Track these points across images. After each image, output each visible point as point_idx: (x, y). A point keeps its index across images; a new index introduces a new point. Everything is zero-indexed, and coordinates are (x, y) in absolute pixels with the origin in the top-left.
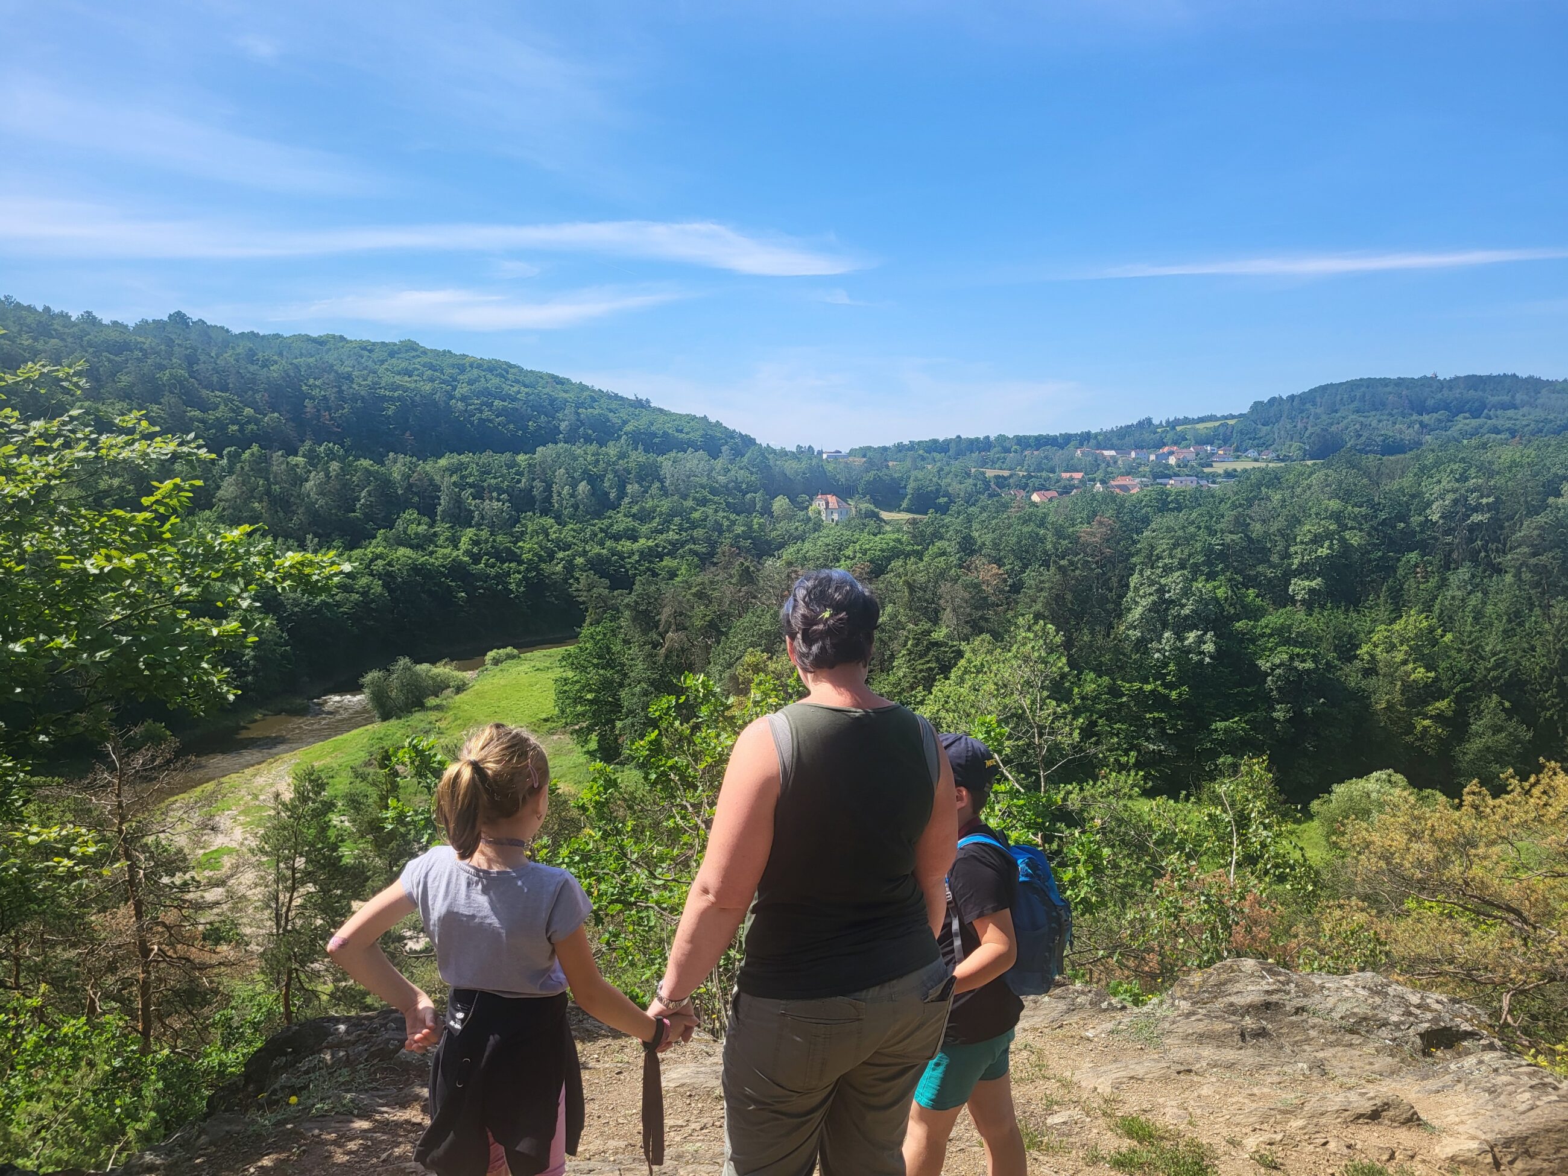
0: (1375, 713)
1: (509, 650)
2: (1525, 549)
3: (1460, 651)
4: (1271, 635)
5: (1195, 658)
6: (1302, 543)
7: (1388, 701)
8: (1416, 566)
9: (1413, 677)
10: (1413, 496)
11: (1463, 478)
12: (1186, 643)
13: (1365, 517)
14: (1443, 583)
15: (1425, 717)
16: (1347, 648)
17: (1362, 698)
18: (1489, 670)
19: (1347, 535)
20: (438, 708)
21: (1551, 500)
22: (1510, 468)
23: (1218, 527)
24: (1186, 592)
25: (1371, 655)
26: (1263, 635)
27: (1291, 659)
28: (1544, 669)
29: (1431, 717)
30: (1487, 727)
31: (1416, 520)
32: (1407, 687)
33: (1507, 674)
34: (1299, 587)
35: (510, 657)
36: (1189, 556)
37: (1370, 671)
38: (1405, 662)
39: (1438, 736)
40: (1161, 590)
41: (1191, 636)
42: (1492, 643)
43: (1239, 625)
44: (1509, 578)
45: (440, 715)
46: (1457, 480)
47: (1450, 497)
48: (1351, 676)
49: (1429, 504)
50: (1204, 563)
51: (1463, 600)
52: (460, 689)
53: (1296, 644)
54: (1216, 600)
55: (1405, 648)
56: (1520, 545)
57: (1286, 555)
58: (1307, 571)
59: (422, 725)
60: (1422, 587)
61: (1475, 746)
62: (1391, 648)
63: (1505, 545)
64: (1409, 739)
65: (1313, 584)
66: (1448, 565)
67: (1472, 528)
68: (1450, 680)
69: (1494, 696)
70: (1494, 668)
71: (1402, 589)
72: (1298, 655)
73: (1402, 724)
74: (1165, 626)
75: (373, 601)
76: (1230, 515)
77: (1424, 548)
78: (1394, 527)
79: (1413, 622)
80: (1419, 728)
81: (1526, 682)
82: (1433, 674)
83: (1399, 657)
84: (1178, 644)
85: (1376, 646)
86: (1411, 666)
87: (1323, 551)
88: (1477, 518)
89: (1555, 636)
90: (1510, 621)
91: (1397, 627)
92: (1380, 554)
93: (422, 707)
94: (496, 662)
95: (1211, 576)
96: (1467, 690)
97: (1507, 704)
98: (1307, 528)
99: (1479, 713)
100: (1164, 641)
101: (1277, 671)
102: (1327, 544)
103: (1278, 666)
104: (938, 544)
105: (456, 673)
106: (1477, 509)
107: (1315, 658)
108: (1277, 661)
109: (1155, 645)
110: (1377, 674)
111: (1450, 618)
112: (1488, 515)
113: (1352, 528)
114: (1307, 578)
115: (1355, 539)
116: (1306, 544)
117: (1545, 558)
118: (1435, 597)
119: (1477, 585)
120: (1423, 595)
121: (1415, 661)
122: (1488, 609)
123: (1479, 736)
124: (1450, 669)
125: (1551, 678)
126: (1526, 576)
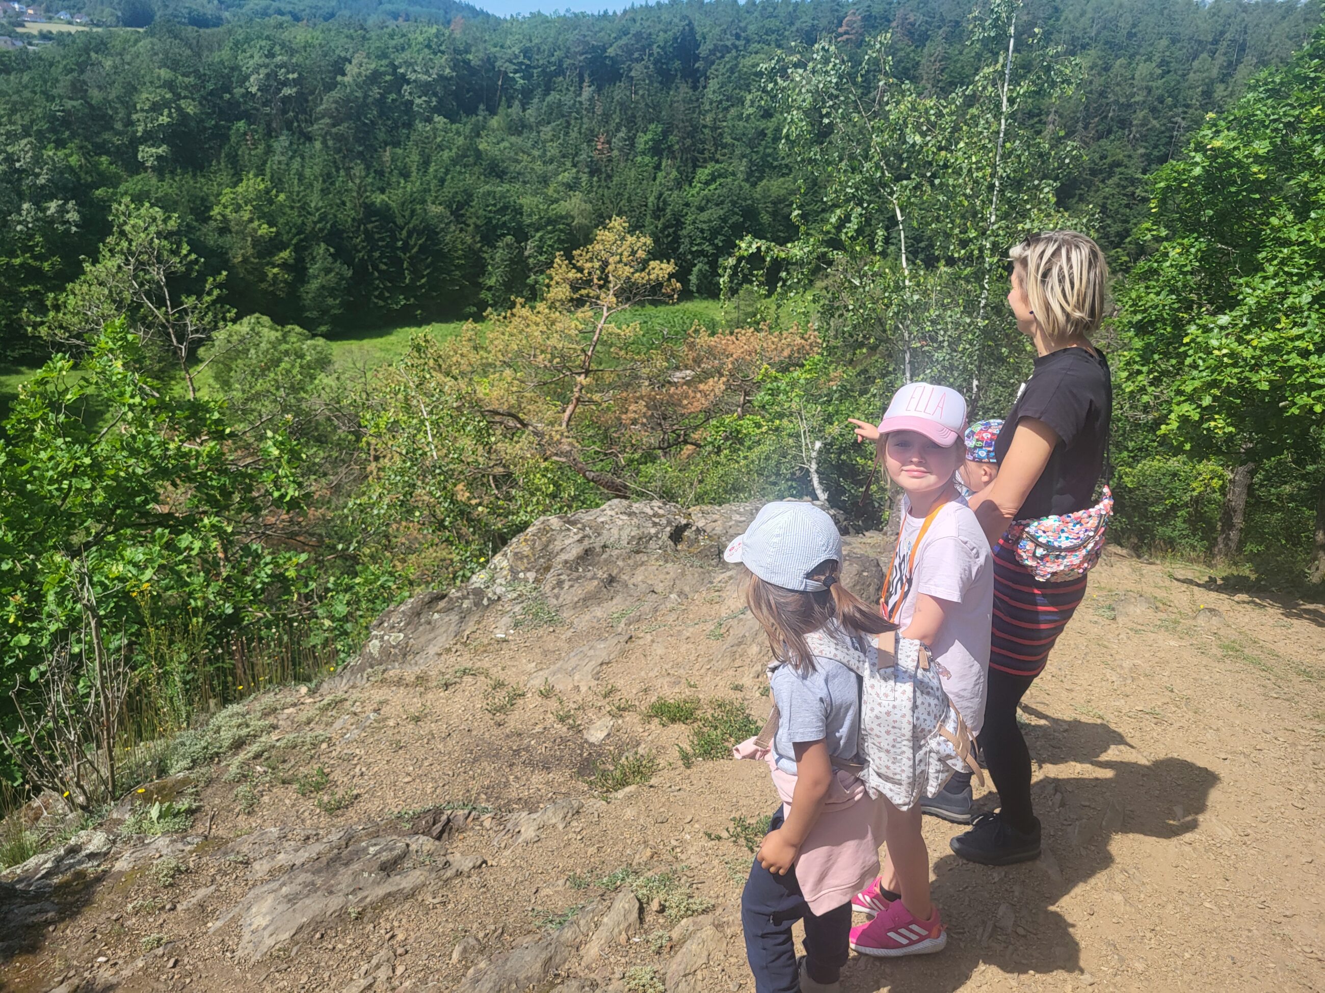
0: (236, 265)
2: (327, 120)
3: (292, 208)
5: (61, 228)
6: (142, 110)
7: (243, 255)
8: (245, 134)
9: (260, 232)
10: (232, 69)
11: (271, 55)
12: (49, 213)
13: (195, 87)
14: (269, 150)
15: (274, 267)
16: (201, 210)
17: (221, 254)
18: (315, 223)
19: (183, 103)
21: (339, 78)
22: (305, 47)
23: (55, 92)
24: (38, 160)
25: (223, 216)
28: (354, 219)
29: (278, 266)
30: (320, 270)
31: (239, 91)
32: (256, 242)
33: (328, 225)
34: (147, 154)
36: (32, 122)
37: (224, 230)
38: (251, 220)
39: (285, 281)
40: (10, 159)
41: (53, 206)
42: (315, 201)
43: (99, 192)
44: (318, 145)
46: (266, 56)
47: (263, 72)
48: (209, 235)
49: (247, 78)
50: (50, 130)
51: (287, 164)
54: (70, 168)
55: (249, 207)
56: (323, 117)
57: (129, 123)
58: (152, 138)
60: (253, 153)
61: (314, 285)
62: (238, 209)
63: (311, 116)
64: (263, 286)
65: (160, 151)
66: (270, 134)
67: (286, 100)
68: (288, 233)
69: (322, 244)
70: (320, 221)
71: (237, 155)
73: (256, 273)
74: (21, 197)
76: (66, 81)
77: (249, 117)
78: (221, 98)
79: (251, 185)
80: (270, 275)
81: (344, 231)
82: (274, 229)
83: (246, 216)
84: (40, 215)
85: (225, 207)
86: (256, 223)
87: (164, 119)
88: (287, 91)
89: (358, 193)
90: (324, 181)
91: (240, 189)
92: (213, 122)
95: (60, 144)
96: (302, 240)
97: (332, 250)
98: (144, 96)
99: (313, 258)
100: (24, 213)
102: (166, 112)
106: (285, 83)
109: (14, 217)
111: (280, 180)
112: (294, 90)
113: (185, 97)
114: (153, 146)
115: (190, 108)
116: (147, 111)
117: (342, 128)
118: (265, 162)
119: (295, 152)
120: (255, 160)
121: (259, 219)
122: (307, 172)
123: (316, 277)
124: (287, 224)
125: (359, 227)
126: (330, 143)
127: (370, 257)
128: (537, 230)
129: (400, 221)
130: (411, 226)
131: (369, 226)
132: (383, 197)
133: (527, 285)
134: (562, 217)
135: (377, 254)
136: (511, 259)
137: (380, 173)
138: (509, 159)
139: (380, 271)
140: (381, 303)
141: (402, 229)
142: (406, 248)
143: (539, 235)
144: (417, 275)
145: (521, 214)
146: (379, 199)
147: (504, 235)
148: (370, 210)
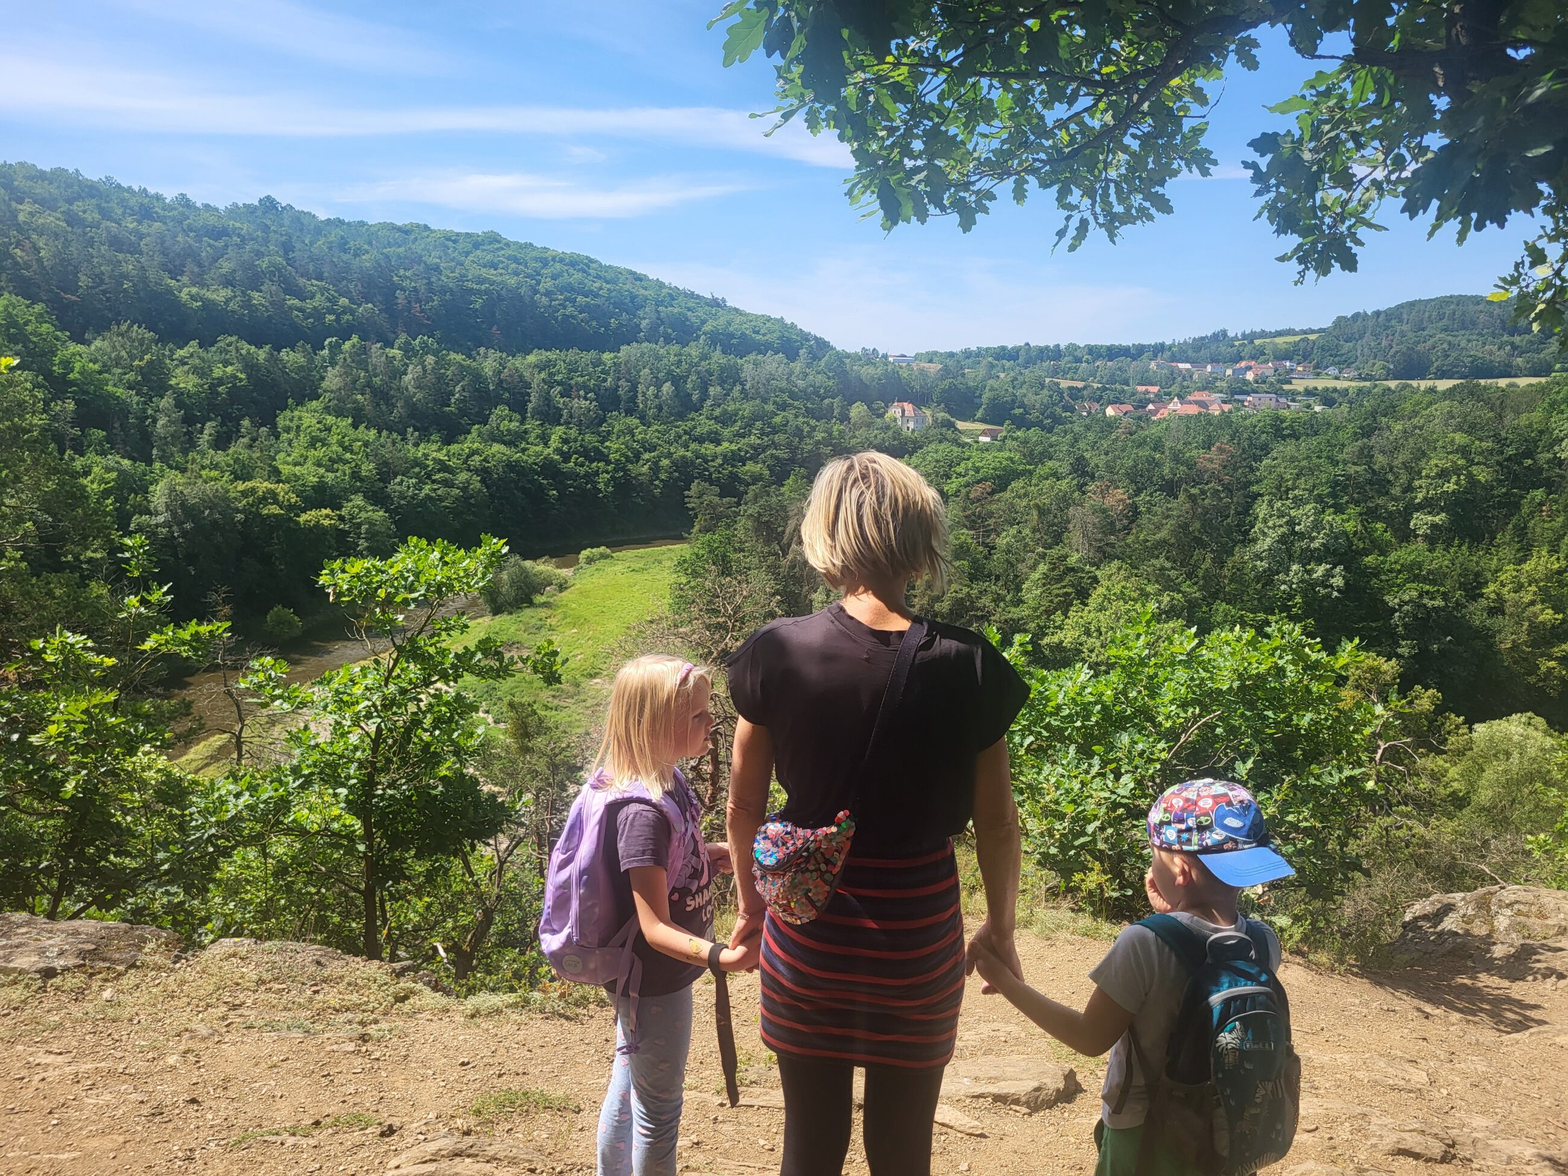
0: (1499, 652)
1: (602, 549)
4: (1400, 572)
5: (1323, 591)
6: (1427, 476)
7: (1514, 641)
8: (1541, 504)
9: (1541, 618)
10: (1541, 432)
12: (1315, 576)
13: (1491, 452)
15: (1551, 658)
16: (1473, 587)
17: (1486, 636)
19: (1475, 470)
20: (546, 605)
23: (1340, 457)
24: (1317, 526)
25: (1498, 595)
26: (1391, 571)
27: (1421, 596)
29: (1556, 659)
31: (1543, 457)
34: (1421, 521)
35: (604, 556)
36: (1314, 486)
37: (1497, 609)
38: (1532, 603)
39: (1561, 679)
40: (1291, 523)
41: (1320, 571)
43: (1369, 560)
45: (549, 612)
48: (1476, 614)
49: (1558, 442)
50: (1329, 495)
52: (562, 587)
53: (1425, 580)
54: (1345, 533)
55: (1534, 588)
57: (1409, 488)
58: (1431, 506)
59: (533, 621)
60: (1546, 525)
62: (1519, 588)
64: (1532, 679)
65: (1437, 519)
71: (1525, 527)
72: (1427, 593)
73: (1525, 664)
74: (1291, 558)
75: (472, 496)
76: (1352, 449)
77: (1550, 486)
78: (1521, 464)
79: (1544, 563)
80: (1543, 669)
82: (1561, 616)
83: (1528, 598)
84: (1306, 576)
85: (1503, 585)
86: (1539, 606)
87: (1450, 487)
91: (1527, 567)
92: (1504, 490)
93: (531, 604)
94: (590, 561)
95: (1339, 509)
98: (1433, 462)
100: (1291, 574)
101: (1406, 608)
102: (1454, 479)
103: (1406, 603)
104: (1050, 464)
105: (558, 571)
107: (1445, 596)
108: (1407, 598)
109: (1282, 576)
110: (1503, 614)
113: (1478, 464)
114: (1430, 513)
115: (1483, 475)
116: (1433, 478)
118: (1562, 537)
120: (1549, 534)
121: (1543, 602)
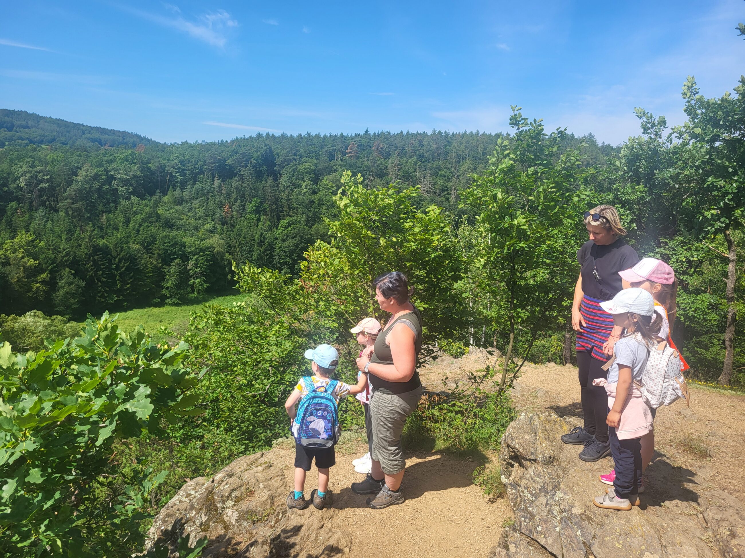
2: (69, 201)
3: (49, 249)
7: (18, 277)
8: (16, 209)
9: (29, 264)
10: (9, 174)
11: (33, 166)
14: (32, 218)
15: (37, 282)
17: (4, 277)
18: (63, 257)
21: (74, 178)
22: (52, 161)
25: (5, 255)
28: (86, 254)
29: (40, 282)
30: (66, 283)
31: (13, 186)
32: (26, 269)
33: (71, 258)
37: (6, 263)
38: (23, 257)
39: (44, 291)
42: (63, 245)
44: (62, 214)
46: (30, 167)
47: (28, 175)
51: (44, 225)
55: (22, 250)
56: (66, 199)
60: (21, 219)
61: (62, 292)
62: (15, 251)
63: (57, 198)
64: (30, 294)
66: (31, 209)
67: (42, 190)
68: (46, 263)
69: (67, 269)
70: (65, 256)
71: (11, 221)
73: (26, 287)
77: (18, 199)
79: (24, 237)
80: (35, 288)
81: (79, 261)
82: (37, 262)
83: (20, 255)
85: (7, 250)
86: (26, 259)
88: (43, 185)
89: (89, 239)
90: (67, 234)
91: (16, 240)
96: (54, 267)
97: (73, 272)
99: (61, 277)
106: (41, 181)
111: (39, 234)
112: (48, 184)
117: (78, 205)
118: (29, 224)
119: (48, 218)
120: (23, 223)
121: (28, 256)
122: (56, 229)
123: (63, 287)
124: (45, 258)
125: (89, 258)
126: (70, 213)
127: (96, 274)
128: (194, 255)
129: (114, 254)
130: (121, 256)
131: (96, 257)
132: (104, 241)
133: (189, 285)
134: (208, 248)
135: (100, 273)
136: (180, 271)
137: (101, 228)
138: (176, 218)
139: (102, 282)
140: (102, 300)
141: (115, 258)
142: (118, 268)
143: (195, 257)
144: (124, 283)
145: (185, 247)
146: (101, 242)
147: (175, 259)
148: (96, 249)
